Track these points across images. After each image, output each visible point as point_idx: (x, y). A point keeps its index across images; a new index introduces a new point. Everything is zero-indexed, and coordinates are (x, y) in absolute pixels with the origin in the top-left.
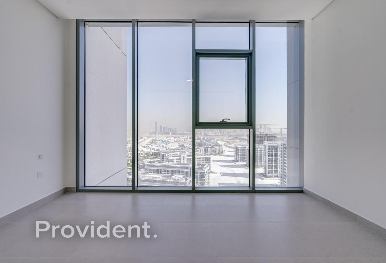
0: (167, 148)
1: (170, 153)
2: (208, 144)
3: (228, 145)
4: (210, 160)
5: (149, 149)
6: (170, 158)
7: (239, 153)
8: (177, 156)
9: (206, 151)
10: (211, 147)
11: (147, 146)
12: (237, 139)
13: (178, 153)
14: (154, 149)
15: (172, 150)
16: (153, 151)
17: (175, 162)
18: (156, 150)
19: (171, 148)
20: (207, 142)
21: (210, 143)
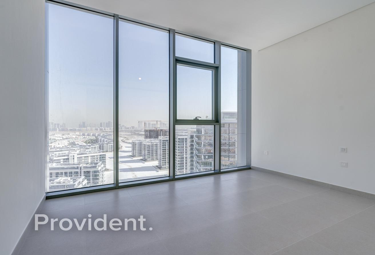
0: (53, 147)
1: (55, 153)
2: (104, 141)
3: (126, 141)
4: (105, 157)
6: (55, 158)
7: (136, 148)
8: (64, 156)
9: (102, 148)
10: (107, 143)
12: (135, 134)
13: (67, 152)
15: (59, 149)
17: (62, 163)
19: (58, 146)
20: (103, 139)
21: (106, 140)
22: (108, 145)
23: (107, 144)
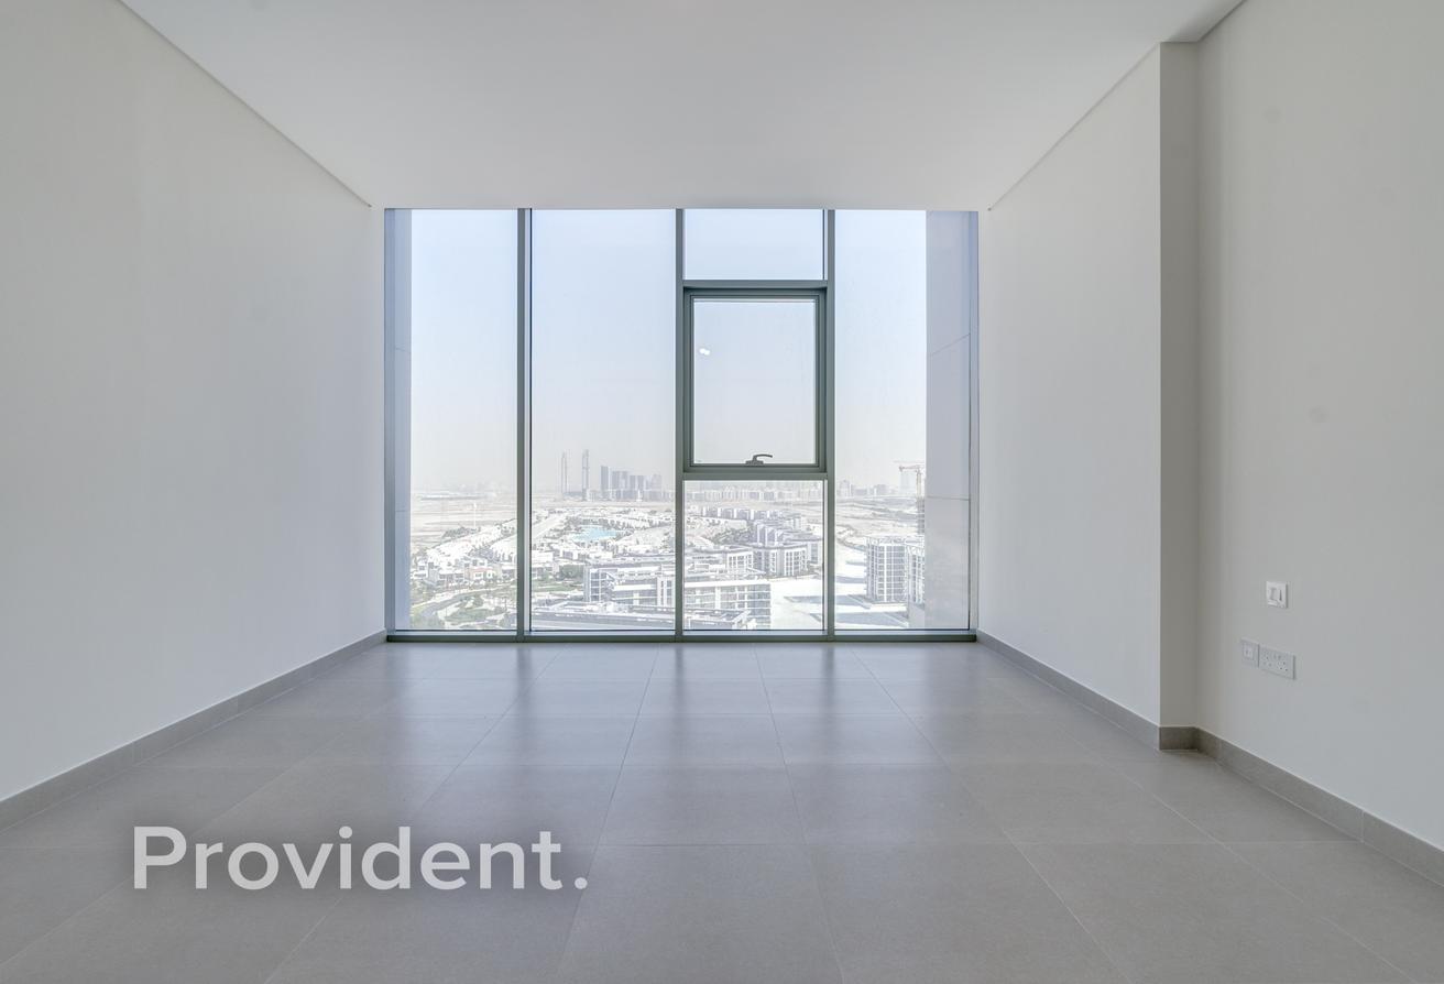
0: (620, 551)
1: (619, 570)
2: (772, 537)
3: (849, 540)
4: (767, 596)
5: (551, 554)
6: (618, 588)
7: (881, 567)
8: (643, 582)
9: (763, 566)
10: (781, 545)
11: (542, 545)
12: (884, 516)
13: (654, 569)
14: (568, 555)
15: (631, 559)
16: (563, 563)
17: (636, 603)
18: (575, 557)
19: (635, 548)
20: (770, 529)
21: (780, 532)
22: (786, 551)
23: (782, 548)
